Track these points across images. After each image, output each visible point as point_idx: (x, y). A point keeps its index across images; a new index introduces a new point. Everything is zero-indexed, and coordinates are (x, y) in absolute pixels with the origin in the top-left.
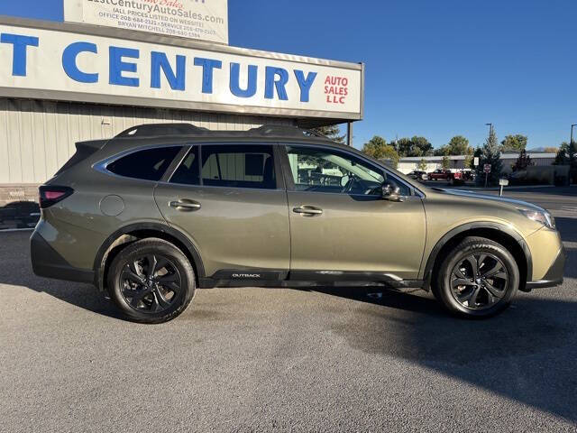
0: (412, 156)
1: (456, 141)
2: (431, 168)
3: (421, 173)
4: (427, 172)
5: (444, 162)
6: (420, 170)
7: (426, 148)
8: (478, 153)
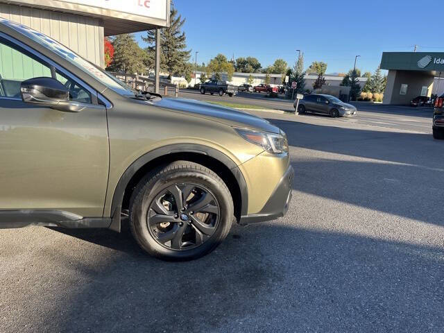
0: (245, 72)
1: (278, 63)
2: (257, 83)
3: (248, 86)
4: (253, 85)
5: (266, 78)
6: (248, 84)
7: (257, 67)
8: (289, 73)
